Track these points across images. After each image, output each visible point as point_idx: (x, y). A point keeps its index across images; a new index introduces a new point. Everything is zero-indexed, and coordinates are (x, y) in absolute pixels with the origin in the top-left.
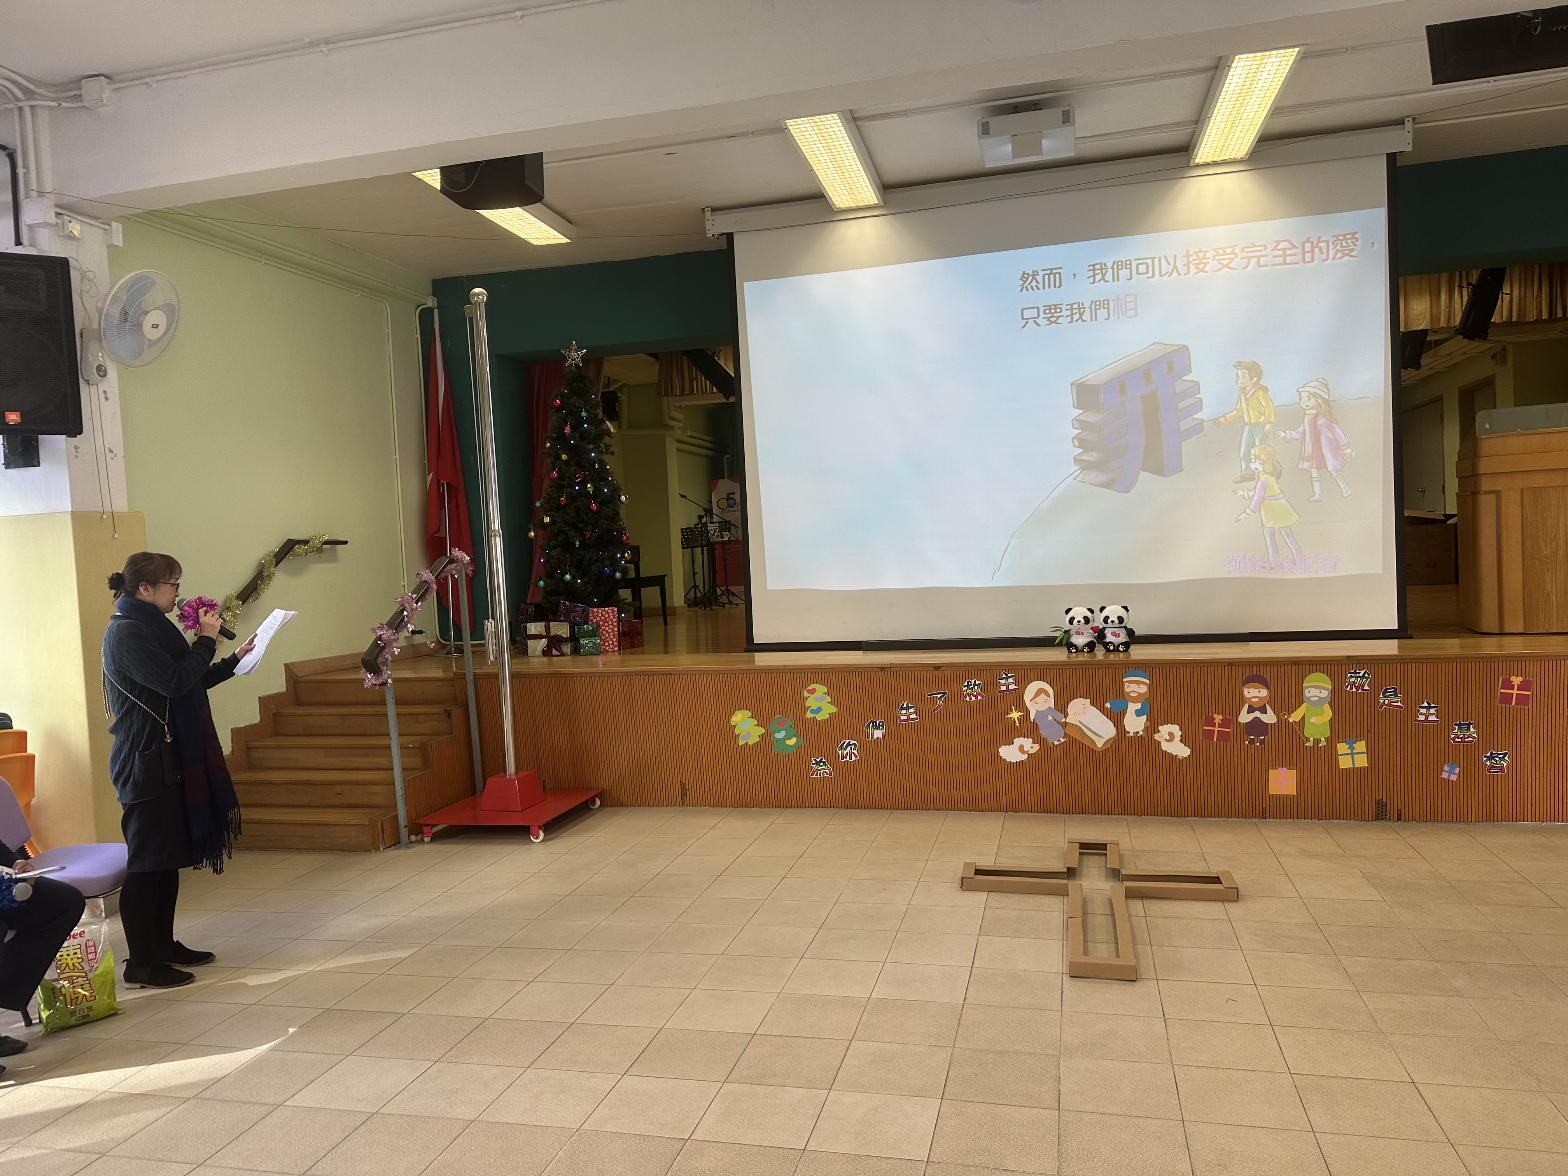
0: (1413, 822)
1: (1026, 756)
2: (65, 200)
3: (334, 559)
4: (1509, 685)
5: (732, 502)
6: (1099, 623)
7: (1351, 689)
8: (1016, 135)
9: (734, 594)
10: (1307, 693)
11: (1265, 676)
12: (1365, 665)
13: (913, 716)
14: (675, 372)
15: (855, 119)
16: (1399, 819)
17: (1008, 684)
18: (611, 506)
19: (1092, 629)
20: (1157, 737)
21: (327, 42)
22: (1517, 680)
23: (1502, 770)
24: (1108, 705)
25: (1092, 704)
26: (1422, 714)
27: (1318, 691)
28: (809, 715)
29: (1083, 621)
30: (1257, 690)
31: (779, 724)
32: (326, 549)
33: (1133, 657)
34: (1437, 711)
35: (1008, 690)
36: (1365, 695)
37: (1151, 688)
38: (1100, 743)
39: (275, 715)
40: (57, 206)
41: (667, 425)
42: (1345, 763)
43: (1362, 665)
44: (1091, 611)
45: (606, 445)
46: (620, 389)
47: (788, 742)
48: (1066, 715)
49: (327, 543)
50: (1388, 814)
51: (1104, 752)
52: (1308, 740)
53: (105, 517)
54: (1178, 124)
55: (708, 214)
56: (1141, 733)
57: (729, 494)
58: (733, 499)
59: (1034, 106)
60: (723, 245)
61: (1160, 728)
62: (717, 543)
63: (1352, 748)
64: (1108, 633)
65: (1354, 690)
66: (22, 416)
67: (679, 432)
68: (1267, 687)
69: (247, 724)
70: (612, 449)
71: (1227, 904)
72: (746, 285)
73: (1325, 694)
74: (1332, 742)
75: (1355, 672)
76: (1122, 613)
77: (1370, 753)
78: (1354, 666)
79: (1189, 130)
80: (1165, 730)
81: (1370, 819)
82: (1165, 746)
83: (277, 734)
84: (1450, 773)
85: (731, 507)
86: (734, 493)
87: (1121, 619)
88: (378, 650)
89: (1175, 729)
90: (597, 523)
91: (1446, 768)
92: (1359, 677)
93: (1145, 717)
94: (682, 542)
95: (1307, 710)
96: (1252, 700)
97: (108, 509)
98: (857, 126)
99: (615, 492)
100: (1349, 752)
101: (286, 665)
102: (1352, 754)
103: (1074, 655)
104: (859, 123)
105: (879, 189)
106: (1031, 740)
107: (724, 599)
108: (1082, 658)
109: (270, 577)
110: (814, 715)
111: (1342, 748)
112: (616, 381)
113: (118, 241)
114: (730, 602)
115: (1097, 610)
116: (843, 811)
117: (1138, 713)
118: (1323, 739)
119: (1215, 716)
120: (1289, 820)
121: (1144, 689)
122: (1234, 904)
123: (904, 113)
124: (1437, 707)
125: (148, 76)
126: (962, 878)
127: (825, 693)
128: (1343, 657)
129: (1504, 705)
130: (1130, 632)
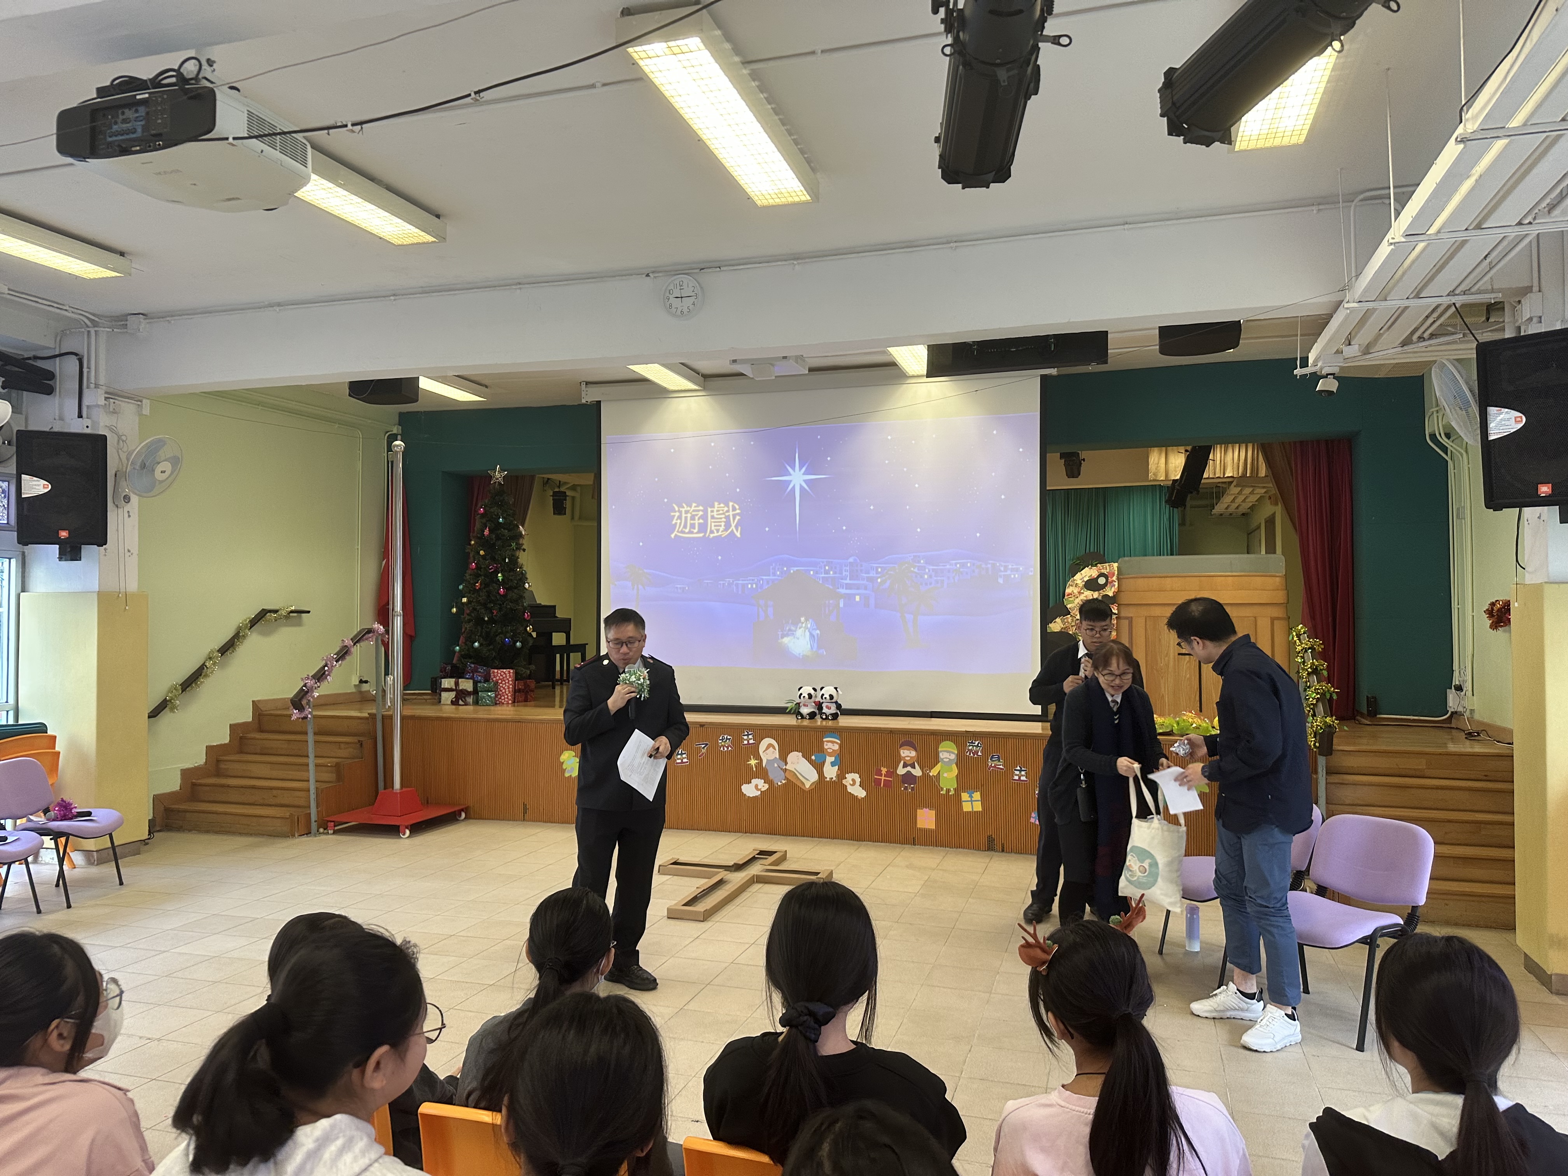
0: (1012, 853)
1: (759, 793)
2: (112, 389)
3: (299, 624)
6: (819, 699)
7: (969, 754)
10: (941, 755)
11: (914, 742)
12: (979, 738)
13: (685, 760)
16: (1001, 849)
17: (748, 739)
19: (814, 702)
20: (844, 782)
21: (279, 305)
24: (813, 757)
25: (803, 756)
26: (1016, 775)
27: (948, 754)
29: (807, 696)
30: (908, 752)
32: (293, 616)
33: (840, 724)
34: (1026, 773)
35: (748, 744)
36: (979, 759)
37: (841, 746)
38: (808, 785)
39: (241, 738)
42: (967, 807)
43: (977, 738)
44: (815, 690)
45: (518, 545)
48: (786, 764)
49: (292, 612)
50: (995, 846)
51: (811, 791)
52: (942, 789)
53: (121, 595)
55: (583, 386)
56: (834, 779)
60: (593, 409)
61: (847, 775)
63: (971, 797)
64: (824, 705)
65: (972, 755)
66: (71, 533)
68: (916, 750)
70: (520, 547)
73: (953, 757)
74: (958, 791)
75: (972, 743)
76: (834, 692)
77: (983, 800)
78: (970, 738)
80: (850, 777)
81: (983, 850)
82: (850, 789)
83: (244, 752)
87: (831, 697)
88: (303, 693)
89: (856, 777)
90: (504, 603)
92: (975, 746)
93: (837, 767)
95: (941, 767)
96: (906, 758)
97: (123, 590)
100: (969, 799)
101: (253, 702)
102: (971, 801)
103: (800, 721)
105: (691, 381)
106: (763, 781)
108: (806, 723)
109: (244, 637)
113: (147, 412)
115: (818, 689)
117: (833, 764)
118: (952, 789)
119: (882, 768)
120: (931, 847)
121: (836, 747)
124: (1025, 770)
125: (169, 316)
128: (962, 731)
130: (839, 706)
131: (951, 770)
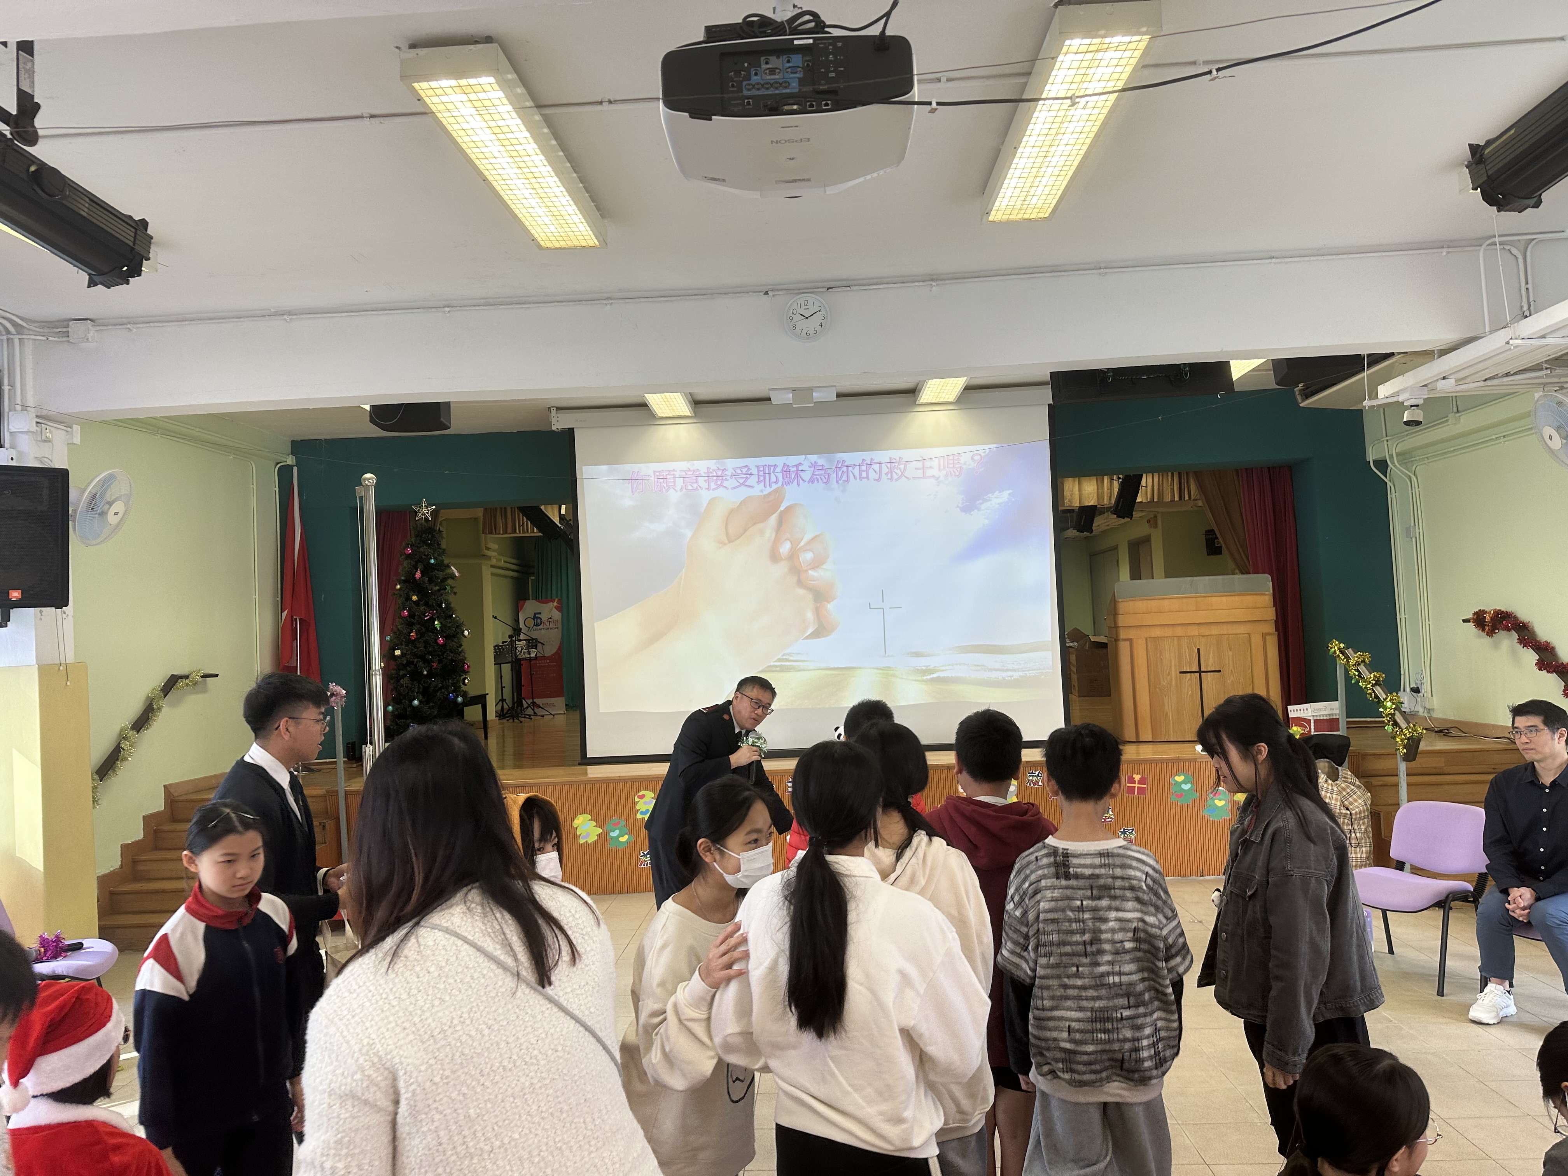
2: (44, 413)
3: (205, 690)
4: (1132, 780)
5: (539, 621)
7: (1030, 785)
9: (539, 707)
18: (456, 640)
21: (290, 313)
22: (1137, 777)
28: (639, 816)
31: (614, 825)
32: (201, 682)
39: (156, 831)
40: (37, 416)
41: (484, 555)
45: (452, 587)
47: (621, 839)
49: (203, 676)
53: (61, 668)
55: (554, 412)
57: (535, 614)
58: (540, 618)
60: (566, 436)
66: (22, 593)
67: (494, 559)
69: (133, 840)
70: (455, 590)
75: (1032, 773)
78: (1032, 768)
79: (914, 384)
83: (156, 848)
85: (537, 625)
86: (540, 613)
90: (443, 655)
94: (495, 658)
97: (63, 662)
99: (459, 628)
101: (164, 786)
105: (692, 406)
109: (159, 709)
113: (77, 440)
125: (130, 323)
129: (1130, 795)
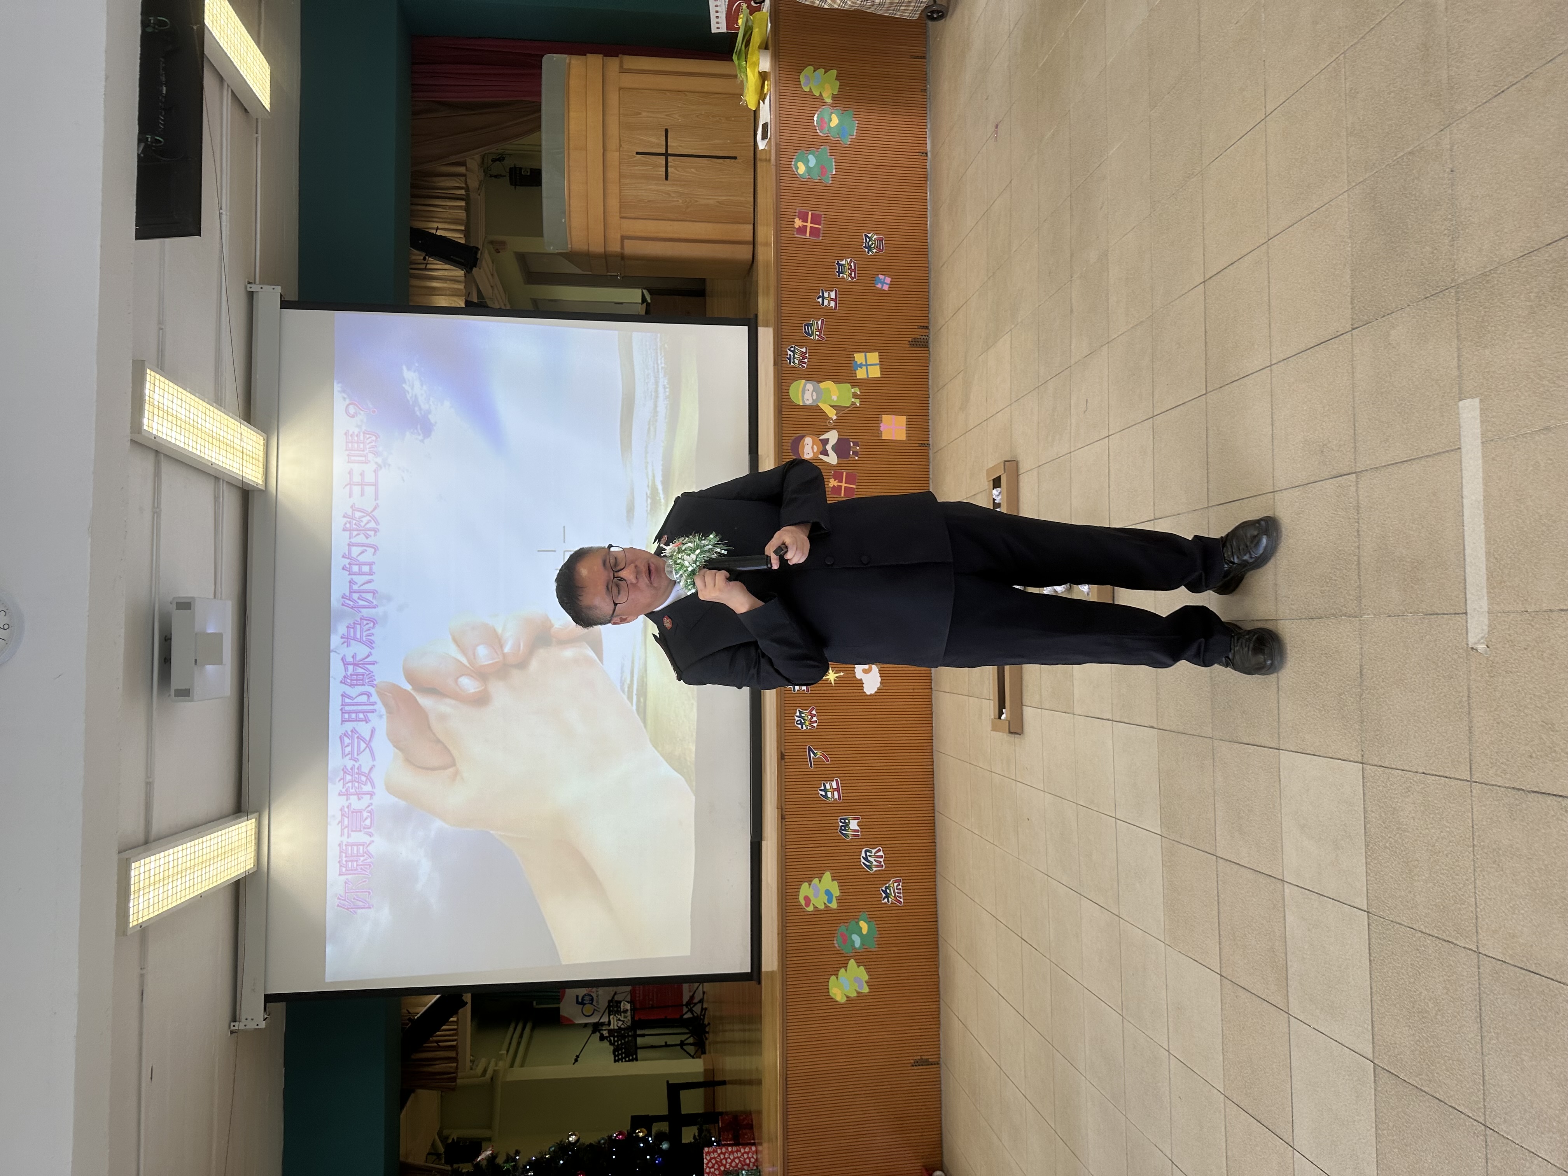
0: (930, 316)
4: (802, 230)
5: (587, 998)
7: (805, 363)
8: (196, 661)
9: (692, 997)
10: (809, 402)
11: (793, 438)
12: (784, 349)
13: (834, 785)
14: (430, 1069)
15: (146, 842)
16: (927, 328)
22: (798, 223)
23: (881, 240)
26: (829, 303)
27: (807, 392)
28: (834, 905)
30: (806, 447)
31: (845, 941)
34: (826, 291)
36: (811, 351)
41: (492, 1079)
42: (875, 372)
43: (783, 353)
46: (444, 1139)
47: (865, 930)
50: (922, 337)
52: (853, 403)
54: (216, 498)
57: (578, 1003)
58: (583, 997)
59: (166, 640)
60: (280, 1007)
62: (632, 1018)
63: (861, 366)
65: (806, 360)
67: (501, 1064)
68: (803, 437)
71: (1021, 471)
72: (329, 978)
73: (810, 386)
74: (855, 383)
75: (790, 359)
77: (866, 349)
78: (783, 359)
79: (225, 488)
81: (928, 352)
84: (883, 283)
85: (592, 1000)
86: (577, 997)
91: (879, 286)
92: (794, 355)
94: (629, 1060)
95: (825, 402)
96: (815, 451)
98: (154, 841)
100: (864, 368)
102: (867, 365)
104: (152, 838)
105: (240, 817)
107: (697, 1009)
110: (834, 899)
111: (861, 374)
112: (433, 1145)
114: (701, 1001)
116: (938, 869)
118: (853, 390)
120: (930, 424)
122: (1021, 465)
123: (149, 785)
124: (822, 290)
126: (1010, 733)
127: (810, 885)
128: (774, 368)
129: (821, 235)
131: (828, 390)
